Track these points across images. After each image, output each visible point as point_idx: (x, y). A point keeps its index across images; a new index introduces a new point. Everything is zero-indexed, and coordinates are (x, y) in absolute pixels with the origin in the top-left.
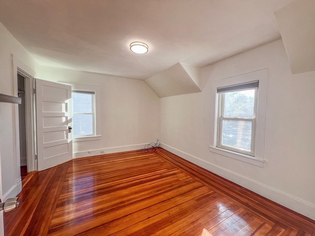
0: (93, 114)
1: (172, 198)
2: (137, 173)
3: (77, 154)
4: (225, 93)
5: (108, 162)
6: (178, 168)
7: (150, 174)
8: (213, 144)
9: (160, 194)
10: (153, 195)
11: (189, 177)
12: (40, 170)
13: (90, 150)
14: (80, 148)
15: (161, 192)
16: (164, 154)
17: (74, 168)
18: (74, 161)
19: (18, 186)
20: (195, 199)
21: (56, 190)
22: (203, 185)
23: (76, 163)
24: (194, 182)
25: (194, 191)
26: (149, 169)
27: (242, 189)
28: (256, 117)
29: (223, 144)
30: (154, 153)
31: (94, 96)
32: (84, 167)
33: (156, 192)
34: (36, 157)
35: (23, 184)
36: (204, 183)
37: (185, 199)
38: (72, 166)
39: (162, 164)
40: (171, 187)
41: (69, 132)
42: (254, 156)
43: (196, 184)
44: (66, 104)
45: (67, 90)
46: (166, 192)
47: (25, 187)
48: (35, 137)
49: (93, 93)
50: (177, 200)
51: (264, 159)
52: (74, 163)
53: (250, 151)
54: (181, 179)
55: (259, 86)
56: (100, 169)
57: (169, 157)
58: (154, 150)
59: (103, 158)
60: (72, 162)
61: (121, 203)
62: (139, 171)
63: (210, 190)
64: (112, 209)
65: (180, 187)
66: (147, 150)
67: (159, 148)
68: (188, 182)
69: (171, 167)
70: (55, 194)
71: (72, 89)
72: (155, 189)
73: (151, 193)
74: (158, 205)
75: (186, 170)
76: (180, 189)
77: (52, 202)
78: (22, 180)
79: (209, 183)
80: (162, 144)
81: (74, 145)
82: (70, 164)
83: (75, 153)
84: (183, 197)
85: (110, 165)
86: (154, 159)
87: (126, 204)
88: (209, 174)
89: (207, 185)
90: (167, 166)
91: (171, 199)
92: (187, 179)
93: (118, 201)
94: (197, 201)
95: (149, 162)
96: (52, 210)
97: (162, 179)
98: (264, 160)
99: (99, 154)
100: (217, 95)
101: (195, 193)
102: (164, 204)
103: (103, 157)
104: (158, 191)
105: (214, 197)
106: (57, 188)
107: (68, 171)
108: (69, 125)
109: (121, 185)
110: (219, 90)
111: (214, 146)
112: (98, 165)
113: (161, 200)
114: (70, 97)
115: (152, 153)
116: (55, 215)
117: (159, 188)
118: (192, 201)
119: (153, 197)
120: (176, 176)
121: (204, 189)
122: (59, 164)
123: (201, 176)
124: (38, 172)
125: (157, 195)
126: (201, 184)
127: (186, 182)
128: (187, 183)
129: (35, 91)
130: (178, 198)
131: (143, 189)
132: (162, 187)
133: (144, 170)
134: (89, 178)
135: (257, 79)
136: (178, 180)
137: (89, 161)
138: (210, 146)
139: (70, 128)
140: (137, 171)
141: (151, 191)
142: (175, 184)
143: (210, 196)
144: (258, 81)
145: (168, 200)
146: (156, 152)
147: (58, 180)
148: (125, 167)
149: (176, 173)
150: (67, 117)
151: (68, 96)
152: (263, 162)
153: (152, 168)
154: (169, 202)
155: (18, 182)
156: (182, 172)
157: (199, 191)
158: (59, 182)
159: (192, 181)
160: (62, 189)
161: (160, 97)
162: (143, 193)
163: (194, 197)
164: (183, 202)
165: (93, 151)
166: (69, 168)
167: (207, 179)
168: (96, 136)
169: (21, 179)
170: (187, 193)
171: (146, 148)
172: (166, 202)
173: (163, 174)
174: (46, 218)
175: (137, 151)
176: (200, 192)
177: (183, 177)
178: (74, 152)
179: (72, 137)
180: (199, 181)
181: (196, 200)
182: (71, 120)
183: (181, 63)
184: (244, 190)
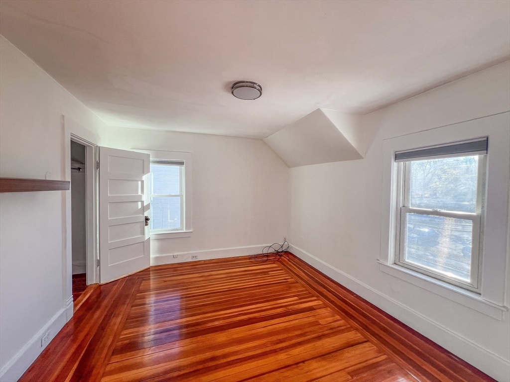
0: (181, 196)
1: (303, 362)
2: (245, 301)
3: (156, 259)
4: (412, 162)
5: (201, 275)
6: (317, 297)
7: (266, 304)
8: (386, 257)
9: (282, 349)
10: (268, 349)
11: (338, 317)
12: (103, 282)
13: (175, 254)
14: (161, 250)
15: (284, 345)
16: (296, 266)
17: (153, 283)
18: (153, 270)
19: (67, 309)
20: (347, 370)
21: (119, 319)
22: (365, 340)
23: (156, 273)
24: (348, 330)
25: (346, 350)
26: (267, 294)
27: (452, 358)
28: (483, 212)
29: (408, 259)
30: (278, 263)
31: (183, 167)
32: (165, 281)
33: (274, 344)
34: (98, 263)
35: (75, 306)
36: (368, 335)
37: (328, 367)
38: (150, 279)
39: (289, 286)
40: (304, 336)
41: (146, 225)
42: (479, 292)
43: (352, 336)
44: (142, 182)
45: (144, 160)
46: (292, 347)
47: (78, 310)
48: (98, 232)
49: (181, 163)
50: (311, 368)
51: (505, 305)
52: (153, 273)
53: (468, 280)
54: (322, 322)
55: (488, 149)
56: (188, 288)
57: (304, 272)
58: (279, 257)
59: (195, 268)
60: (150, 271)
61: (213, 359)
62: (249, 297)
63: (380, 352)
64: (194, 371)
65: (319, 338)
66: (267, 255)
67: (287, 253)
68: (335, 328)
69: (306, 294)
70: (116, 327)
71: (151, 159)
72: (274, 338)
73: (265, 345)
74: (274, 373)
75: (332, 302)
76: (319, 343)
77: (109, 343)
78: (74, 301)
79: (378, 335)
80: (292, 247)
81: (153, 246)
82: (145, 275)
83: (154, 257)
84: (323, 363)
85: (203, 281)
86: (277, 274)
87: (219, 363)
88: (379, 316)
89: (374, 339)
90: (298, 292)
91: (301, 364)
92: (335, 321)
93: (208, 355)
94: (352, 377)
95: (268, 280)
96: (105, 358)
97: (288, 318)
98: (504, 307)
99: (190, 260)
100: (395, 165)
101: (349, 355)
102: (286, 374)
103: (195, 266)
104: (278, 343)
105: (389, 372)
106: (120, 317)
107: (141, 288)
108: (146, 214)
109: (217, 323)
110: (400, 156)
111: (390, 262)
112: (184, 280)
113: (283, 365)
114: (148, 171)
115: (274, 263)
116: (109, 368)
117: (280, 337)
118: (343, 373)
119: (267, 354)
120: (313, 313)
121: (367, 349)
122: (130, 274)
123: (362, 319)
124: (100, 286)
125: (275, 351)
126: (362, 337)
127: (331, 329)
128: (335, 331)
129: (98, 165)
130: (314, 364)
131: (252, 334)
132: (285, 336)
133: (256, 296)
134: (167, 304)
135: (485, 134)
136: (317, 323)
137: (174, 271)
138: (381, 261)
139: (147, 219)
140: (245, 298)
141: (266, 341)
142: (311, 331)
143: (380, 368)
144: (487, 138)
145: (294, 366)
146: (281, 262)
147: (124, 304)
148: (226, 287)
149: (314, 307)
150: (142, 202)
151: (145, 170)
152: (502, 311)
153: (271, 293)
154: (296, 370)
155: (67, 304)
156: (325, 306)
157: (357, 352)
158: (126, 306)
159: (343, 328)
160: (127, 319)
161: (289, 167)
162: (251, 344)
163: (347, 365)
164: (325, 373)
165: (180, 255)
166: (144, 283)
167: (375, 327)
168: (185, 231)
169: (72, 299)
170: (333, 354)
171: (265, 252)
172: (290, 370)
173: (290, 307)
174: (94, 372)
175: (250, 257)
176: (360, 354)
177: (327, 316)
178: (152, 256)
179: (150, 232)
180: (357, 329)
181: (349, 373)
182: (148, 207)
183: (325, 111)
184: (456, 360)
